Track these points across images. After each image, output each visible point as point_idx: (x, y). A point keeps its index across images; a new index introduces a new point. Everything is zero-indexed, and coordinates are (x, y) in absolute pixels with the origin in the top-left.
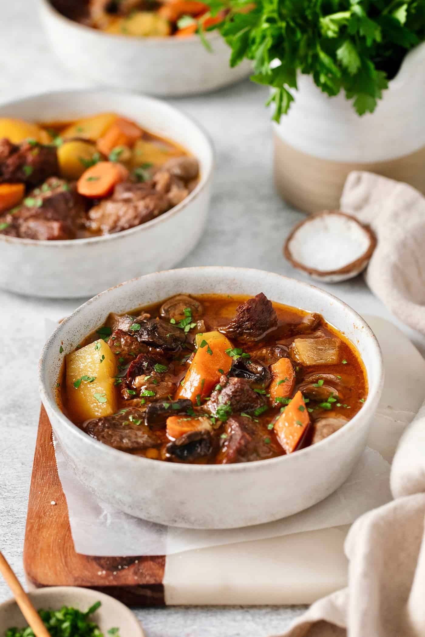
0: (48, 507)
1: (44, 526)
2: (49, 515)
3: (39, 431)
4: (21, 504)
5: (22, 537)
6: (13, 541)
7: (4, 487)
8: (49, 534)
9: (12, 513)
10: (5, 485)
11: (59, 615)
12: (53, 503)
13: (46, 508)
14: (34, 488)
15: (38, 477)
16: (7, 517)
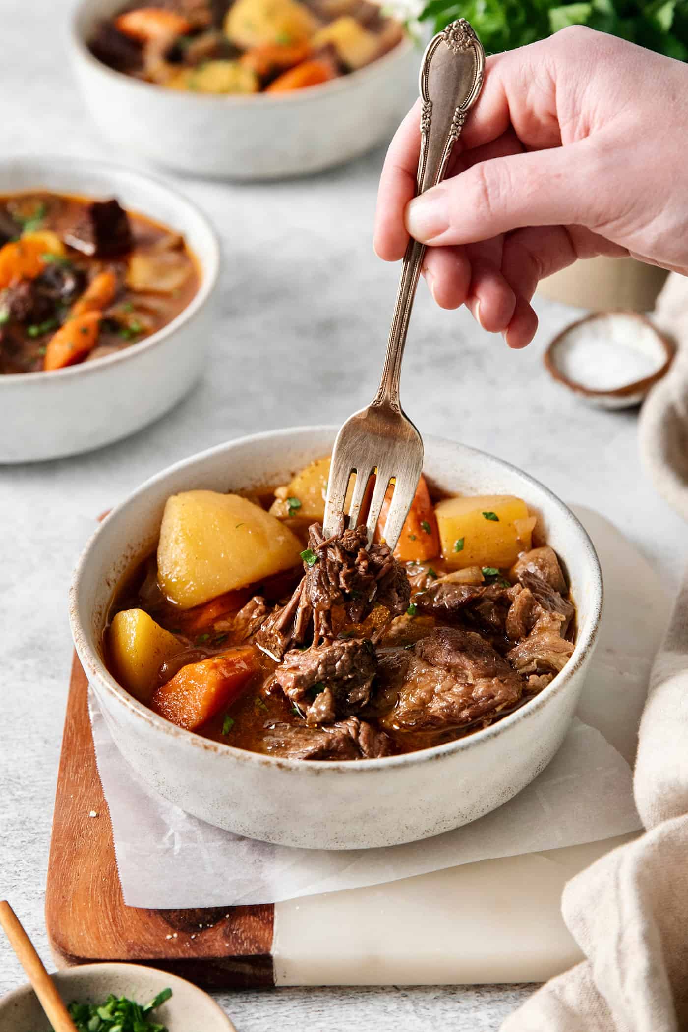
0: (84, 821)
1: (78, 854)
2: (87, 834)
3: (71, 692)
4: (42, 810)
5: (45, 867)
6: (29, 873)
7: (17, 780)
8: (87, 868)
9: (28, 825)
10: (19, 778)
11: (104, 1013)
12: (93, 814)
13: (82, 823)
14: (63, 787)
15: (70, 769)
16: (21, 832)
